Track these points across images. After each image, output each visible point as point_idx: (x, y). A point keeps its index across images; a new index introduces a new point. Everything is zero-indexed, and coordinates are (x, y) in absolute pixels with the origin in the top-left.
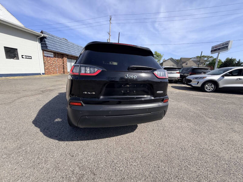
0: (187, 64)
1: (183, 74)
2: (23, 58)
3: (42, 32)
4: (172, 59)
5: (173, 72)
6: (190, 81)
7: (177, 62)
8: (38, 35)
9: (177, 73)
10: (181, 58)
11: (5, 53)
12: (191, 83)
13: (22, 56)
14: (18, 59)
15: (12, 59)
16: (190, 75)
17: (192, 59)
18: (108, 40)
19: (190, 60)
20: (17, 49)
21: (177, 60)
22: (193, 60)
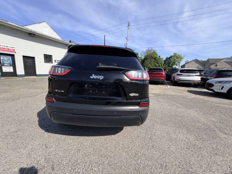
0: (216, 66)
1: (205, 77)
2: (55, 62)
3: (70, 42)
4: (196, 61)
5: (191, 74)
6: (212, 85)
7: (203, 63)
8: (68, 44)
9: (196, 75)
10: (208, 60)
11: (44, 59)
12: (213, 88)
13: (55, 60)
14: (52, 63)
15: (48, 63)
16: (215, 78)
17: (225, 60)
18: (126, 44)
19: (222, 61)
20: (52, 56)
21: (203, 62)
22: (227, 61)
